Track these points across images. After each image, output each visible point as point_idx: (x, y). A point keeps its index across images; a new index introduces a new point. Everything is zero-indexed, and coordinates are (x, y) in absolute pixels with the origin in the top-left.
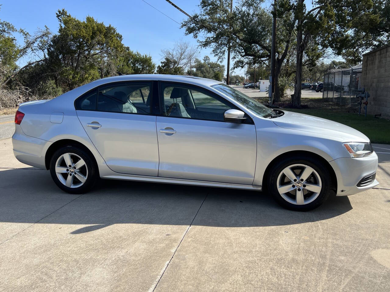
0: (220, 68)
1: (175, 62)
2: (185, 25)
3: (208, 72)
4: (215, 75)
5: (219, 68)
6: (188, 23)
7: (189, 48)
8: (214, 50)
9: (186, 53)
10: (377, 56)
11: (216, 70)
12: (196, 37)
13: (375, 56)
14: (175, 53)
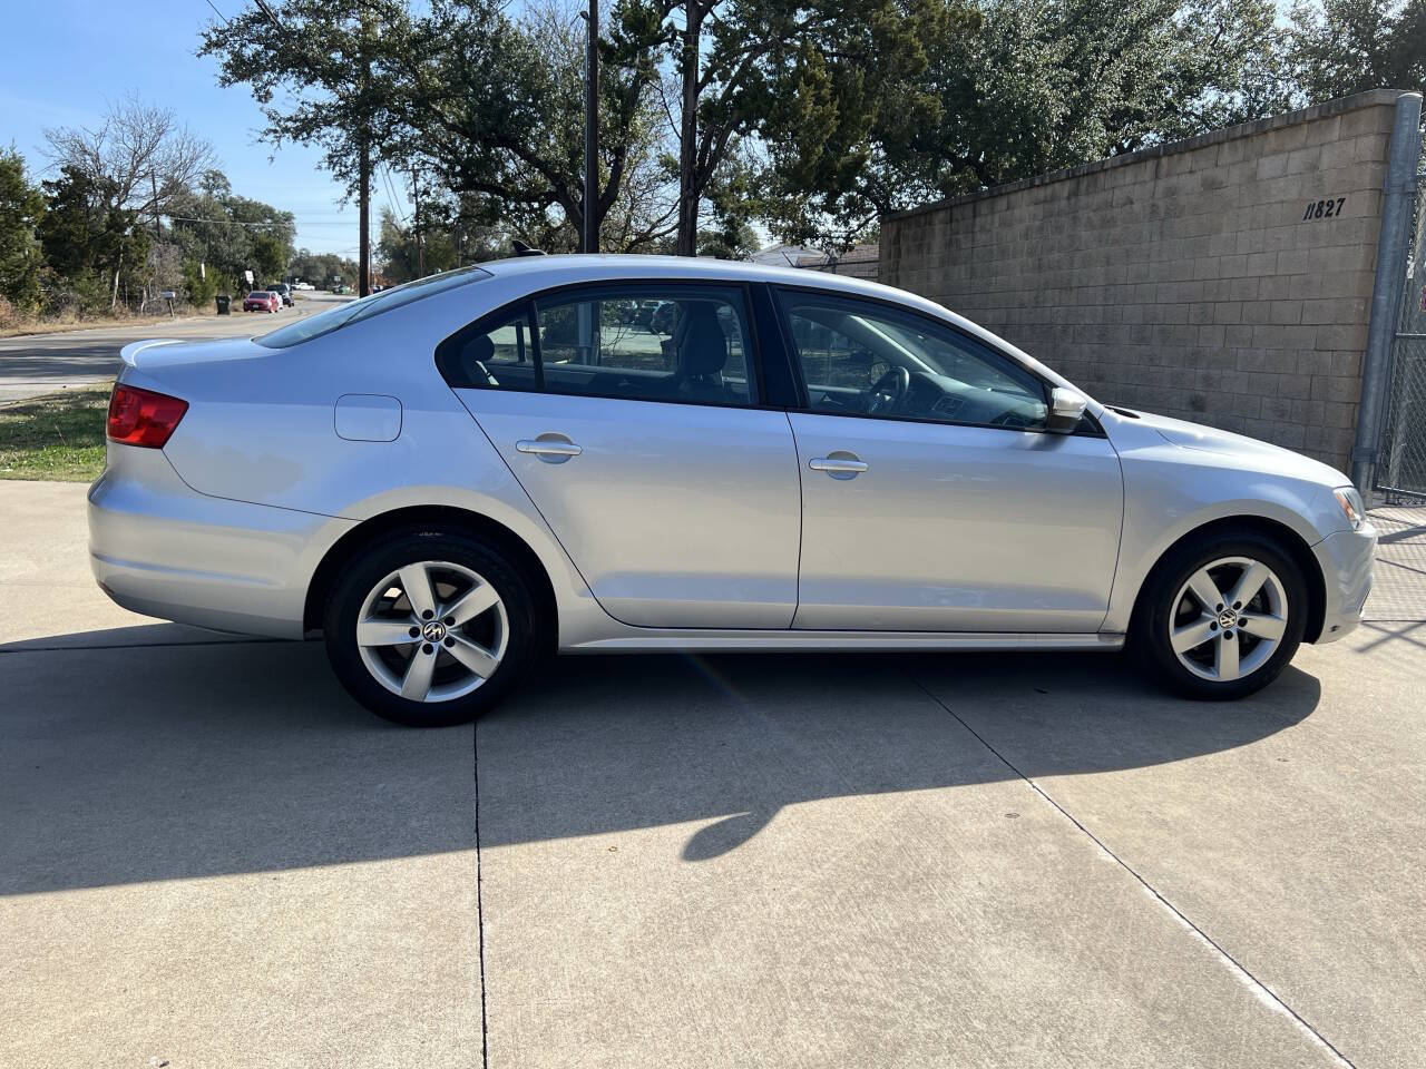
0: (276, 222)
1: (111, 189)
2: (218, 45)
3: (225, 235)
4: (257, 250)
5: (269, 221)
6: (231, 36)
7: (172, 137)
8: (330, 157)
9: (156, 156)
10: (938, 227)
11: (262, 228)
12: (264, 97)
13: (930, 224)
14: (105, 149)
